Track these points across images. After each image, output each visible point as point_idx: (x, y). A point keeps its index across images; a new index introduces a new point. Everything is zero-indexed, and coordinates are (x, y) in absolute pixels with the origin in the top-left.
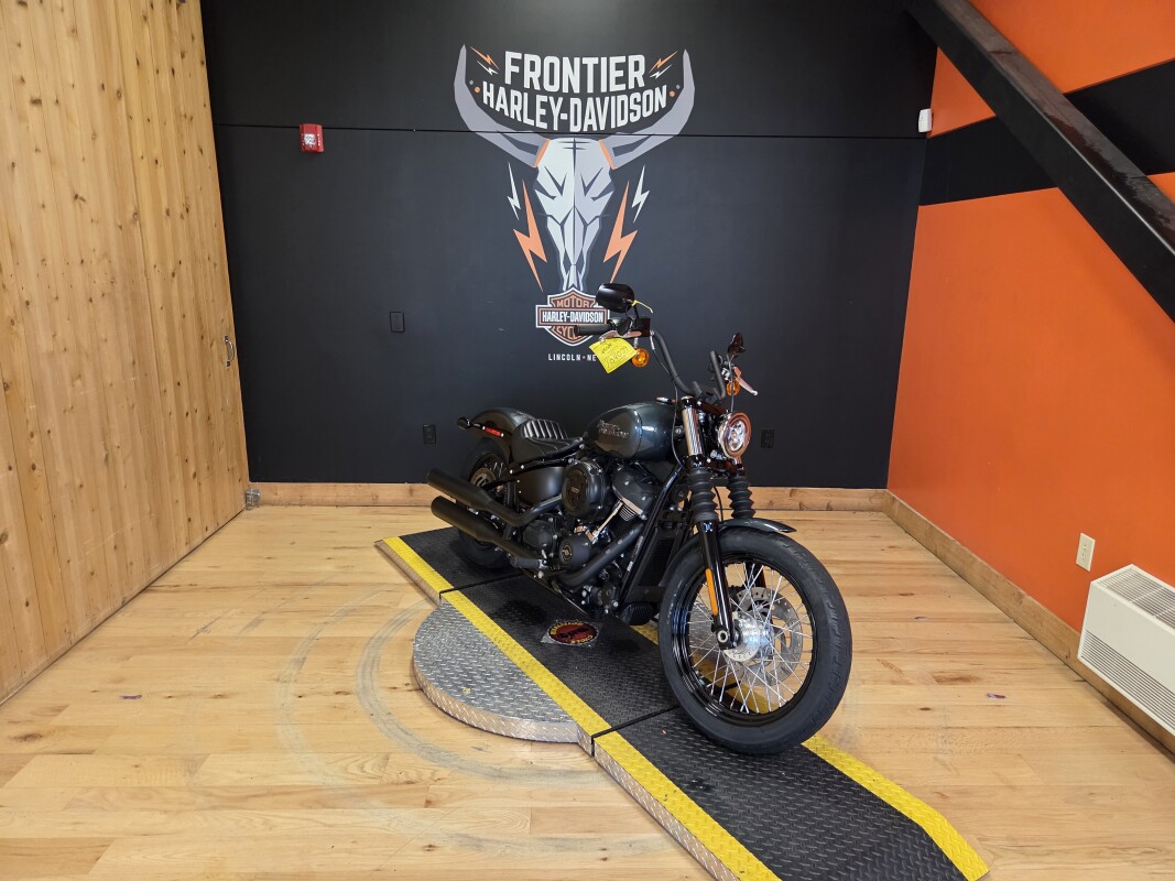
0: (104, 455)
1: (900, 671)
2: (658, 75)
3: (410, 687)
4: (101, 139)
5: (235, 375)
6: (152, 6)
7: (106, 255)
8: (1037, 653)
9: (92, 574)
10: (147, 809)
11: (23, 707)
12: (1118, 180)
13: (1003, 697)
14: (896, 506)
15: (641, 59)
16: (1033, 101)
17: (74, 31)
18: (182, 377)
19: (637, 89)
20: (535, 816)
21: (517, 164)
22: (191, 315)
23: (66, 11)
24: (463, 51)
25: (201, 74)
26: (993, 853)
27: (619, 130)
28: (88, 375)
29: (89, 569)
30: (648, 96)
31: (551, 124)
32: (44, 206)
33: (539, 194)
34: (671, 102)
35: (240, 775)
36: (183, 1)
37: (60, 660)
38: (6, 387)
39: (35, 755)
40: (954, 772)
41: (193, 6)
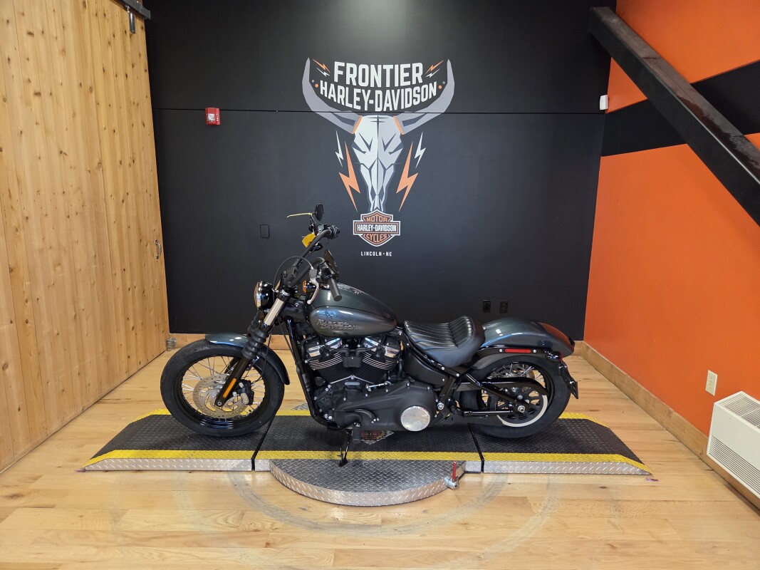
0: (74, 314)
2: (431, 75)
4: (78, 118)
5: (161, 264)
6: (114, 36)
7: (79, 188)
8: (681, 451)
9: (63, 391)
10: (84, 545)
11: (13, 477)
12: (725, 137)
13: (657, 480)
14: (590, 352)
15: (420, 65)
16: (669, 88)
17: (64, 51)
18: (127, 266)
19: (418, 84)
20: (338, 554)
22: (133, 226)
23: (59, 39)
24: (308, 62)
25: (145, 77)
27: (406, 110)
28: (65, 263)
29: (61, 388)
30: (425, 89)
31: (363, 107)
32: (40, 158)
33: (355, 150)
34: (439, 92)
35: (147, 524)
36: (134, 33)
37: (39, 447)
38: (11, 270)
39: (17, 507)
40: (621, 531)
41: (141, 35)
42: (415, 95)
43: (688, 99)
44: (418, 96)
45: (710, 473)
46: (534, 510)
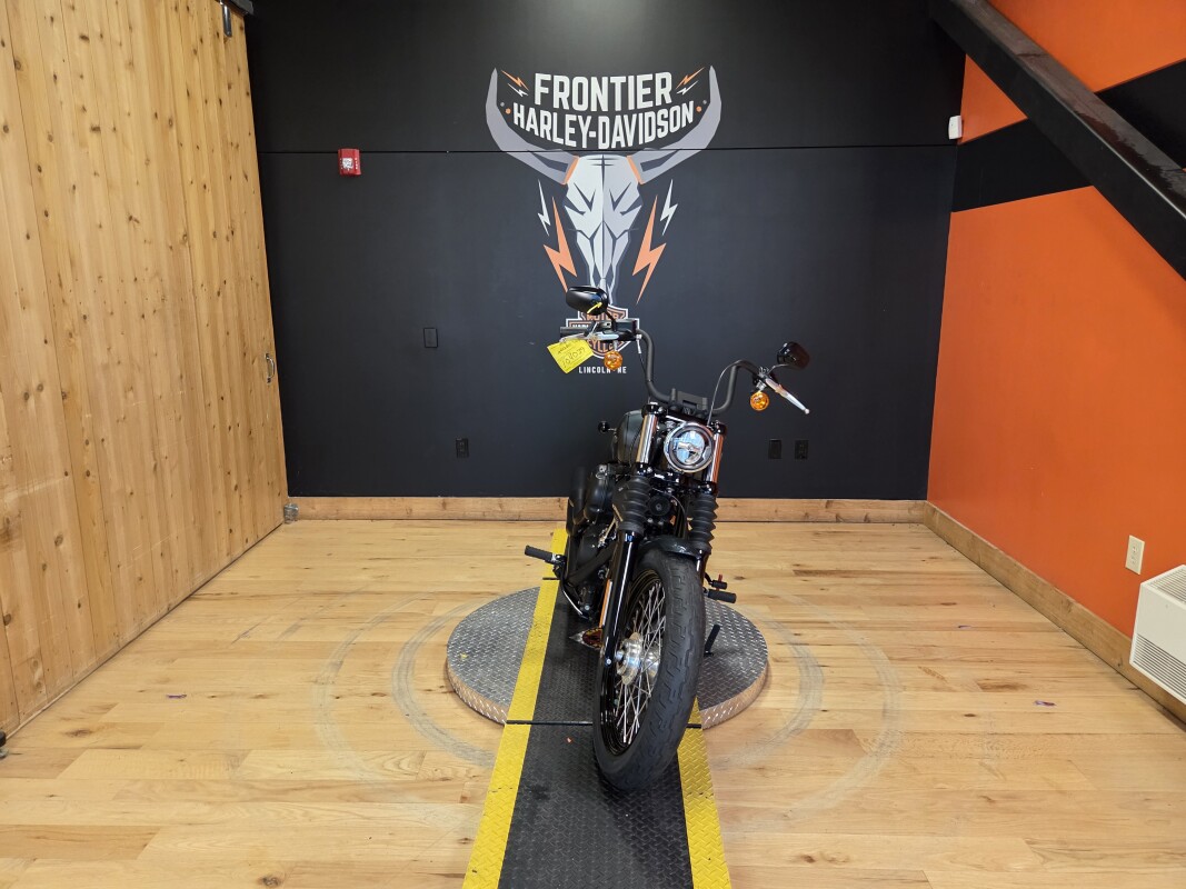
0: (153, 463)
1: (943, 678)
2: (684, 91)
3: (444, 690)
4: (154, 166)
5: (274, 391)
6: (202, 41)
7: (157, 274)
8: (1088, 661)
9: (141, 579)
10: (190, 801)
11: (75, 706)
12: (1153, 173)
13: (1052, 704)
14: (937, 517)
15: (668, 76)
16: (1064, 101)
17: (131, 64)
18: (226, 392)
19: (664, 105)
21: (547, 181)
22: (234, 341)
23: (124, 46)
24: (495, 74)
25: (247, 105)
26: (1043, 856)
27: (647, 146)
28: (140, 385)
29: (138, 575)
30: (675, 112)
31: (579, 142)
32: (100, 226)
33: (568, 210)
34: (698, 117)
35: (280, 771)
36: (230, 35)
37: (109, 662)
38: (64, 396)
39: (85, 749)
40: (1001, 777)
41: (239, 39)
42: (661, 123)
43: (1092, 115)
44: (665, 124)
45: (1135, 694)
46: (864, 748)
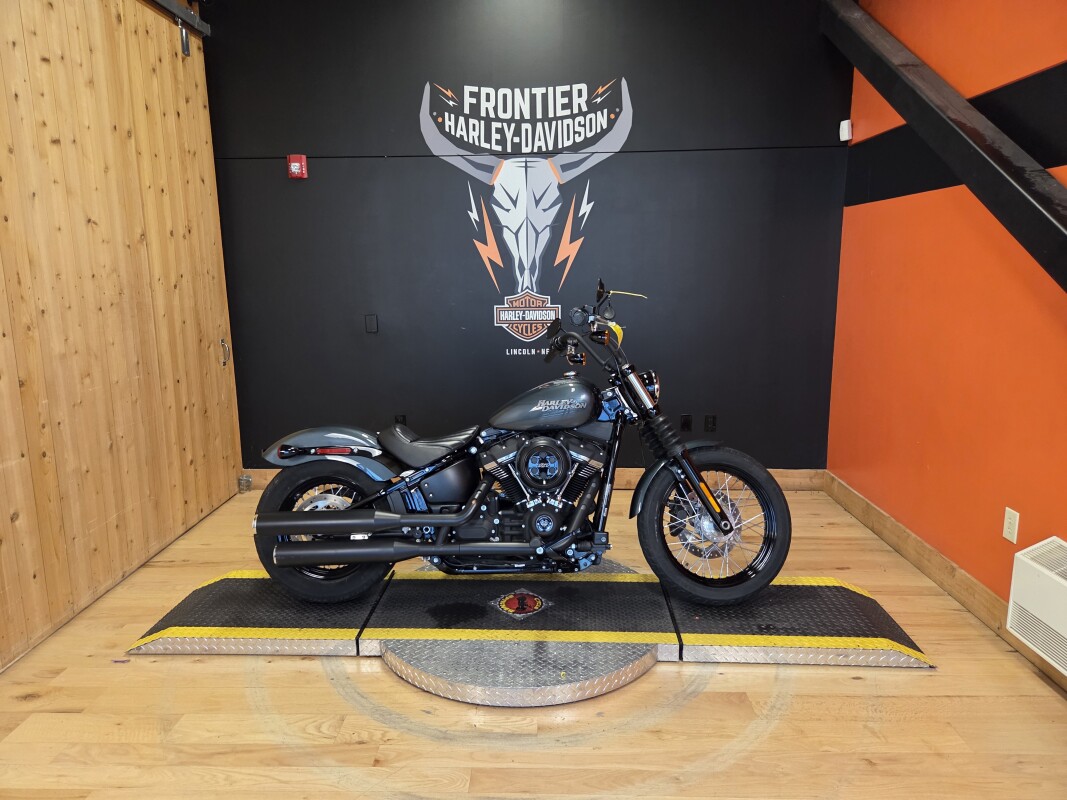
0: (109, 443)
2: (599, 100)
4: (112, 173)
5: (230, 373)
6: (160, 60)
7: (115, 270)
8: (970, 624)
9: (95, 550)
10: (123, 764)
11: (27, 670)
12: (1018, 173)
13: (935, 667)
14: (836, 484)
15: (584, 87)
16: (938, 107)
17: (91, 82)
18: (182, 376)
19: (581, 113)
20: (475, 776)
21: (475, 182)
22: (190, 321)
23: (84, 66)
24: (427, 87)
25: (204, 117)
27: (565, 149)
28: (97, 373)
29: (93, 546)
30: (591, 119)
31: (504, 147)
32: (60, 229)
33: (495, 208)
34: (611, 123)
35: (209, 735)
36: (188, 55)
37: (63, 629)
38: (22, 384)
39: (32, 712)
40: (883, 739)
41: (197, 59)
42: (577, 129)
43: (964, 121)
44: (582, 130)
45: (1013, 656)
46: (756, 711)
